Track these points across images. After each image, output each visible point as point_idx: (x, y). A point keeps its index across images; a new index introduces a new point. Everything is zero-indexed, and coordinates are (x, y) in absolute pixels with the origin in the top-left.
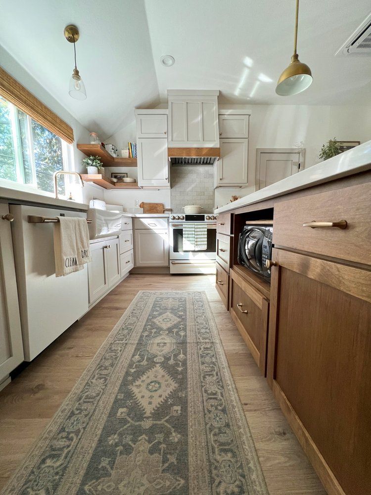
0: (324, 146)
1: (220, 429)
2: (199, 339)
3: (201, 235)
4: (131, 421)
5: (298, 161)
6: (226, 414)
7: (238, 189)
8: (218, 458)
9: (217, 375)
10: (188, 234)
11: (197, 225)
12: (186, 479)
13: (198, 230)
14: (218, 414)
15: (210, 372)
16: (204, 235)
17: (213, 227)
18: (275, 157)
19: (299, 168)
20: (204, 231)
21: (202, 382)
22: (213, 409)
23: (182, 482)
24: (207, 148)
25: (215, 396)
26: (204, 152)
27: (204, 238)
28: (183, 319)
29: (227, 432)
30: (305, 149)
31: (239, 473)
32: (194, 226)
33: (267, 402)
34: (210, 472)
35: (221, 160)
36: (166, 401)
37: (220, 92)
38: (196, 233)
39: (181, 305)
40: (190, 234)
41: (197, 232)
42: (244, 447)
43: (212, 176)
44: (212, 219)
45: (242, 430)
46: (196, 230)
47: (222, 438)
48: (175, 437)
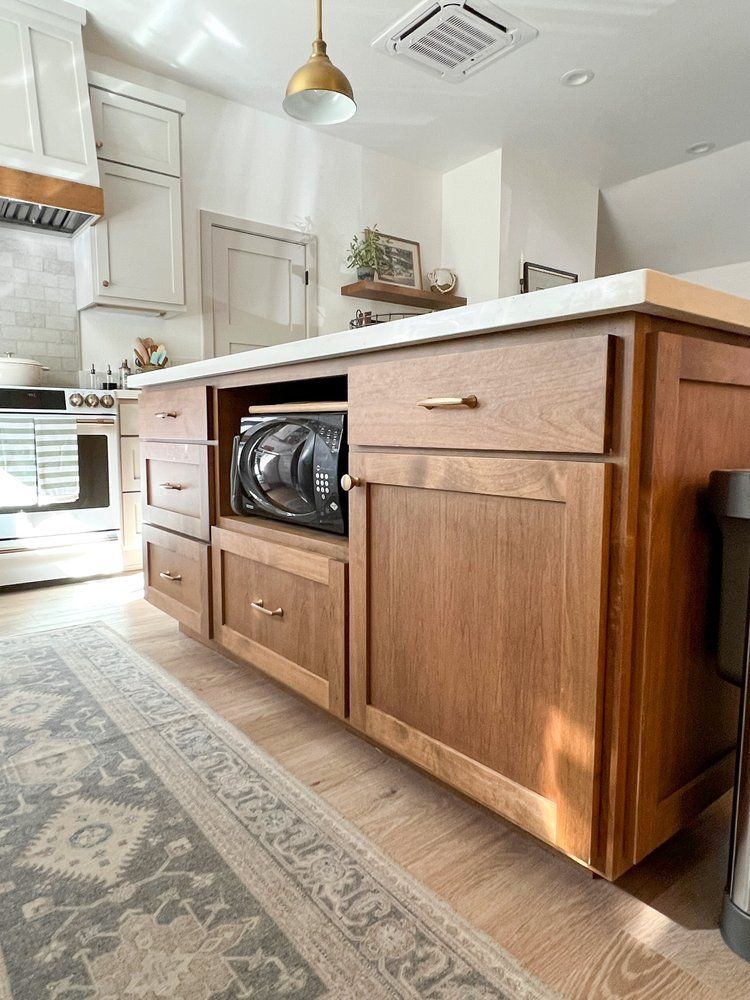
0: (356, 240)
1: (286, 832)
2: (154, 719)
3: (59, 453)
4: (77, 908)
5: (302, 264)
6: (288, 809)
7: (154, 320)
8: (303, 864)
9: (237, 764)
10: (12, 453)
11: (41, 422)
12: (261, 912)
13: (47, 438)
14: (273, 816)
15: (219, 764)
16: (67, 453)
17: (96, 430)
18: (247, 243)
19: (307, 284)
20: (69, 442)
21: (210, 787)
22: (259, 813)
23: (256, 920)
24: (58, 181)
25: (251, 795)
26: (52, 191)
27: (70, 463)
28: (78, 694)
29: (301, 829)
30: (316, 238)
31: (345, 863)
32: (30, 426)
33: (350, 767)
34: (299, 885)
35: (102, 227)
36: (145, 844)
37: (89, 17)
38: (39, 449)
39: (50, 666)
40: (20, 452)
41: (42, 444)
42: (339, 833)
43: (68, 269)
44: (89, 405)
45: (326, 816)
46: (39, 438)
47: (297, 840)
48: (203, 880)
